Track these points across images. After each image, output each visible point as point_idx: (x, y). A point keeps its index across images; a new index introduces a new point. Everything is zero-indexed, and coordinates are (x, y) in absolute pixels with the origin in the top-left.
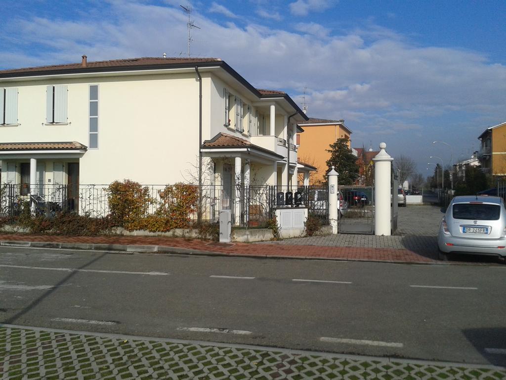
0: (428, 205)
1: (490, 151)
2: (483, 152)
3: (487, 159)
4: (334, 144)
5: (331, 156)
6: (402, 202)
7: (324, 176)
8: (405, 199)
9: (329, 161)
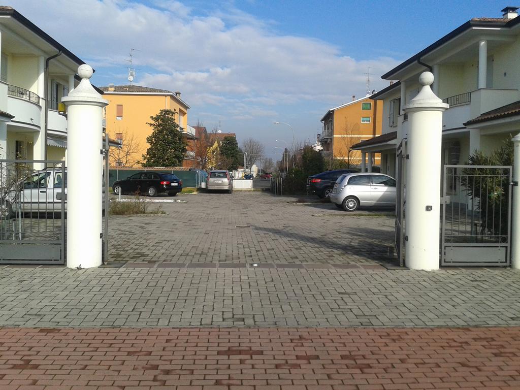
0: (258, 191)
1: (331, 134)
2: (324, 135)
3: (328, 142)
4: (157, 116)
5: (153, 131)
6: (226, 188)
7: (143, 156)
8: (230, 184)
9: (150, 137)
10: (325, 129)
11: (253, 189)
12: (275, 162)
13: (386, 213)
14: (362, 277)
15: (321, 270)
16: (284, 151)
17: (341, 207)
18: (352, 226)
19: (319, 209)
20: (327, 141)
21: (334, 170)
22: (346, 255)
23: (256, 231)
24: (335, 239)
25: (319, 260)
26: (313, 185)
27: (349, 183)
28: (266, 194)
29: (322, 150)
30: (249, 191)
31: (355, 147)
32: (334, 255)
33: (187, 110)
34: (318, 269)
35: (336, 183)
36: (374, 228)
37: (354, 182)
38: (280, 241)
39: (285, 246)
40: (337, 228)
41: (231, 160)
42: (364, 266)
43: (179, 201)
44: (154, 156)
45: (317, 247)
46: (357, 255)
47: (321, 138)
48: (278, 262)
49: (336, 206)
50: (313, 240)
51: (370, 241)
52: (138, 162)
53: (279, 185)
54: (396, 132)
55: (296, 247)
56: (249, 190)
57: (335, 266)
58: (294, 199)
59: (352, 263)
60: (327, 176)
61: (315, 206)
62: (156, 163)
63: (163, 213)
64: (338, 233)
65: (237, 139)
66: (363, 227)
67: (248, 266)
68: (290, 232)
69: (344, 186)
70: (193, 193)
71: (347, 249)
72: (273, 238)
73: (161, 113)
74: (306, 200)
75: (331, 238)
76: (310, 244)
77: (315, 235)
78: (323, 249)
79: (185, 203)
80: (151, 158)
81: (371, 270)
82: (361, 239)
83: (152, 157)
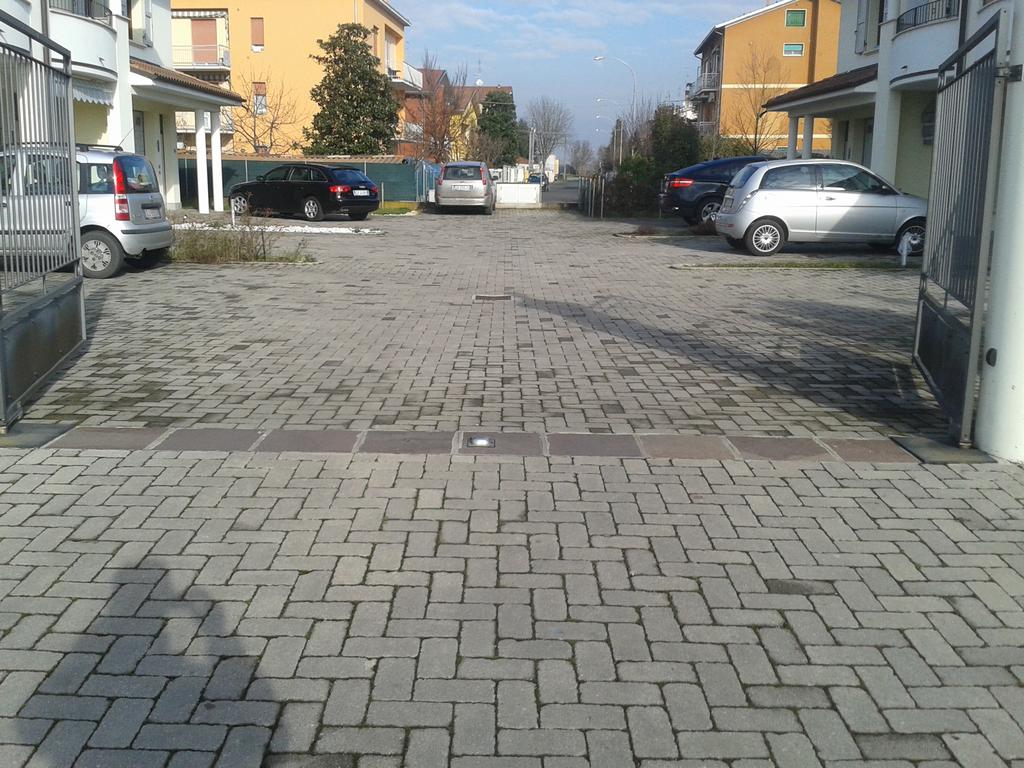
0: (551, 209)
1: (717, 82)
2: (703, 84)
3: (710, 100)
4: (332, 38)
5: (325, 74)
6: (480, 202)
7: (305, 130)
8: (490, 194)
9: (319, 88)
10: (703, 71)
11: (540, 205)
12: (595, 148)
13: (855, 259)
14: (842, 498)
15: (697, 463)
16: (614, 124)
17: (741, 245)
18: (775, 297)
19: (688, 251)
20: (707, 99)
21: (722, 159)
22: (774, 397)
23: (522, 311)
24: (732, 338)
25: (689, 417)
26: (675, 194)
27: (762, 186)
28: (568, 215)
29: (695, 120)
30: (530, 209)
31: (774, 104)
32: (736, 398)
33: (403, 29)
34: (685, 462)
35: (732, 187)
36: (832, 301)
37: (774, 184)
38: (581, 344)
39: (591, 362)
40: (736, 302)
41: (500, 144)
42: (839, 442)
43: (367, 231)
44: (329, 130)
45: (682, 367)
46: (806, 396)
47: (694, 91)
48: (557, 427)
49: (726, 244)
50: (669, 340)
51: (832, 342)
52: (295, 146)
53: (598, 195)
54: (876, 66)
55: (622, 364)
56: (532, 207)
57: (745, 444)
58: (629, 227)
59: (799, 432)
60: (708, 172)
61: (677, 243)
62: (335, 148)
63: (308, 259)
64: (739, 318)
65: (514, 100)
66: (803, 298)
67: (457, 444)
68: (612, 313)
69: (752, 193)
70: (408, 214)
71: (773, 374)
72: (562, 333)
73: (342, 31)
74: (657, 228)
75: (720, 333)
76: (662, 355)
77: (678, 324)
78: (700, 373)
79: (378, 235)
80: (322, 136)
81: (867, 465)
82: (806, 336)
83: (325, 134)
